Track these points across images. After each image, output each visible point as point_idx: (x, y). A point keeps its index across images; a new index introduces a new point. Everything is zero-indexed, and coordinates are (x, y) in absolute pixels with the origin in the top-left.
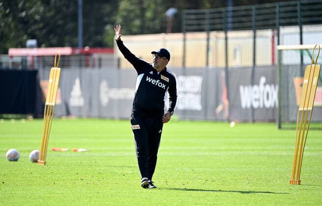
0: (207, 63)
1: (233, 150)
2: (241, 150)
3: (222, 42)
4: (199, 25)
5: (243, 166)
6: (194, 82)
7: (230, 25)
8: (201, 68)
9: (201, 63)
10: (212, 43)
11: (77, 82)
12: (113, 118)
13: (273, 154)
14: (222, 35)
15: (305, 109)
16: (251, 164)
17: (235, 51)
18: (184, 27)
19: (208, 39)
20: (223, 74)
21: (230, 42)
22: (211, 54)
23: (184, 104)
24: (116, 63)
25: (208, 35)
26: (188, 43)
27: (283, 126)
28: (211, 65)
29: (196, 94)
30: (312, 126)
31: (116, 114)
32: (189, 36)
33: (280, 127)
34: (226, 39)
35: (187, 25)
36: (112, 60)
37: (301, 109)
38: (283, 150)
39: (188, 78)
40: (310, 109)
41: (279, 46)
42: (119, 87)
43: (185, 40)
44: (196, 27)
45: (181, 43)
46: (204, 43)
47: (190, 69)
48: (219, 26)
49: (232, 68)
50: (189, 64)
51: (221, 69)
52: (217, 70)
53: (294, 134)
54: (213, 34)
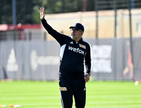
0: (115, 35)
1: (137, 104)
3: (127, 18)
4: (109, 4)
6: (105, 50)
7: (133, 4)
8: (110, 39)
9: (111, 35)
10: (119, 18)
11: (13, 52)
12: (41, 80)
14: (126, 12)
17: (137, 24)
18: (97, 7)
19: (116, 16)
20: (128, 43)
21: (133, 18)
22: (118, 28)
23: (98, 68)
24: (43, 36)
25: (116, 13)
26: (100, 19)
28: (119, 36)
29: (107, 59)
31: (44, 77)
32: (101, 13)
34: (130, 15)
35: (98, 5)
36: (40, 34)
42: (46, 55)
43: (97, 17)
44: (105, 7)
45: (94, 20)
46: (113, 19)
47: (102, 40)
48: (124, 5)
49: (136, 39)
50: (101, 36)
51: (127, 39)
52: (124, 40)
54: (120, 12)
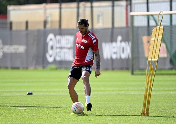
1: (98, 91)
2: (104, 91)
5: (106, 103)
6: (68, 40)
8: (73, 30)
10: (81, 10)
12: (6, 68)
13: (128, 93)
14: (88, 4)
15: (153, 59)
16: (112, 101)
17: (99, 16)
19: (78, 8)
21: (95, 10)
23: (60, 56)
24: (9, 26)
25: (78, 5)
26: (63, 10)
27: (135, 72)
29: (69, 48)
30: (157, 72)
31: (9, 65)
32: (64, 5)
33: (132, 74)
34: (92, 7)
36: (6, 23)
37: (149, 59)
38: (135, 90)
39: (63, 37)
40: (156, 59)
41: (131, 13)
42: (11, 44)
43: (60, 8)
45: (58, 11)
46: (75, 10)
47: (65, 30)
49: (97, 29)
50: (64, 26)
53: (144, 78)
54: (82, 4)
